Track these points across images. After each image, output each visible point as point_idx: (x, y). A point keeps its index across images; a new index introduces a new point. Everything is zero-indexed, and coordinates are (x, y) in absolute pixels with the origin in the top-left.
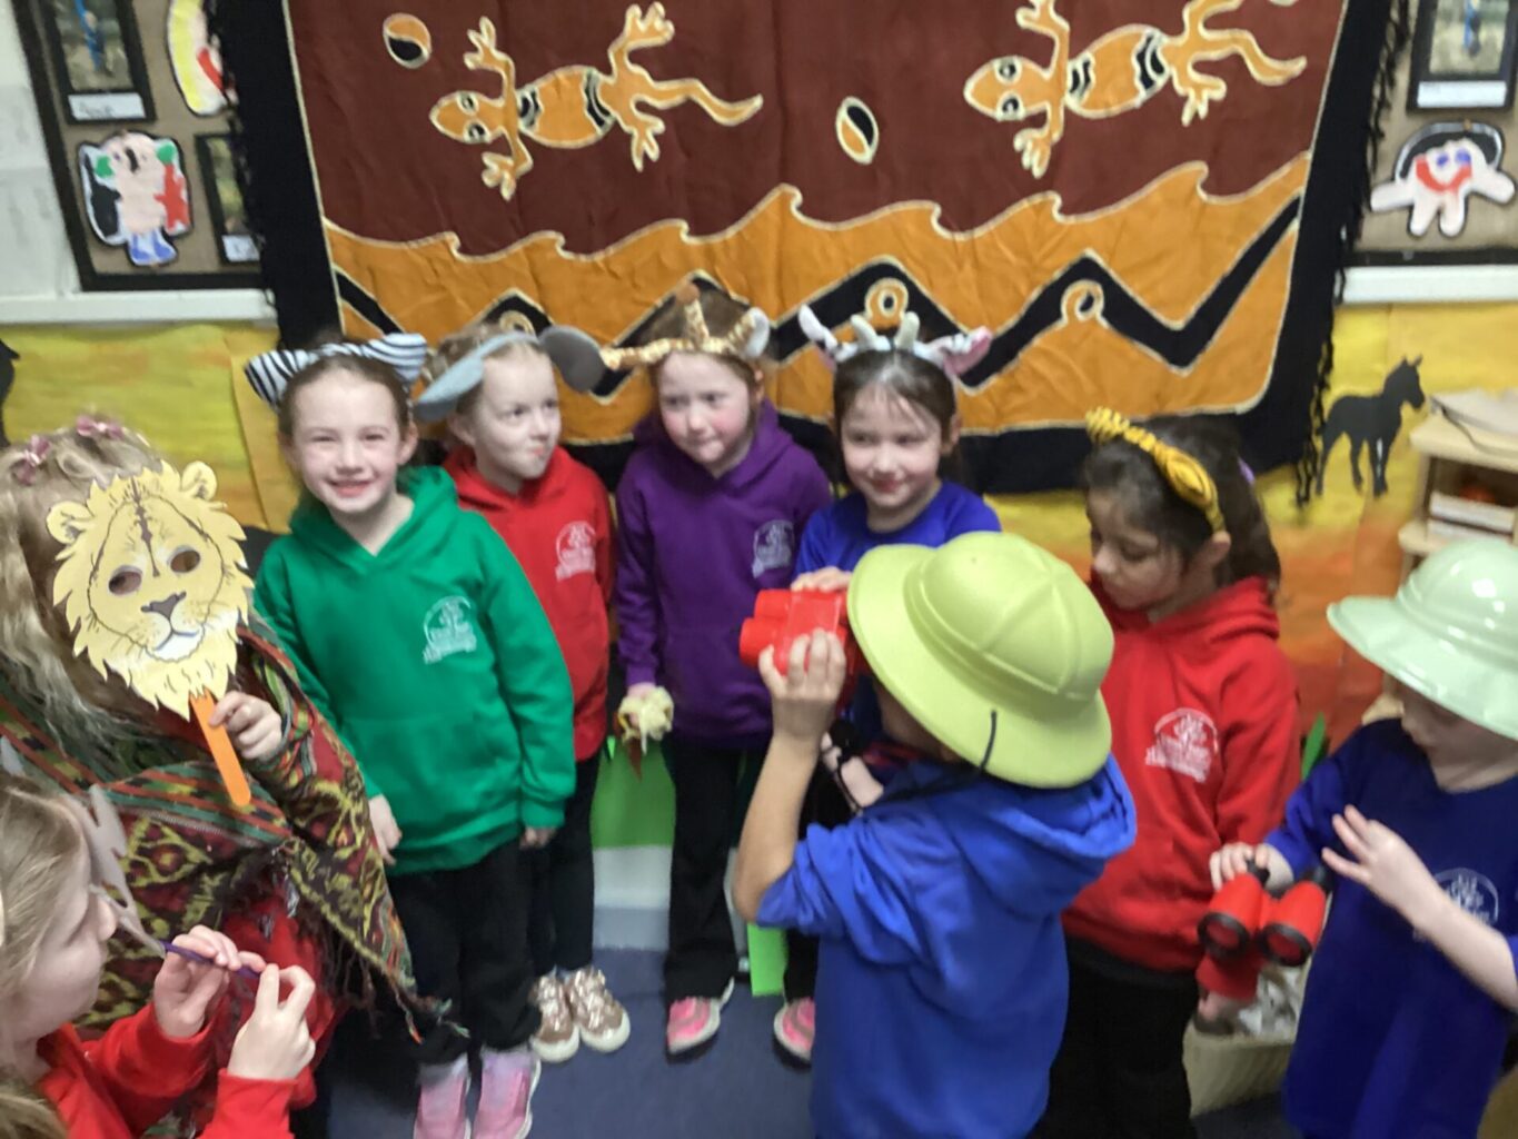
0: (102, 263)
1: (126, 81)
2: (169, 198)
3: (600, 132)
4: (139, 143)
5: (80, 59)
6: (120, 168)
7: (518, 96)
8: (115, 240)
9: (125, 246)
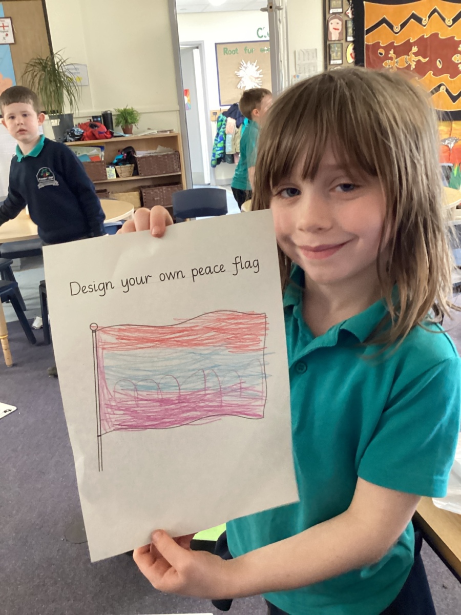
1: (340, 57)
3: (407, 65)
5: (333, 55)
7: (396, 60)
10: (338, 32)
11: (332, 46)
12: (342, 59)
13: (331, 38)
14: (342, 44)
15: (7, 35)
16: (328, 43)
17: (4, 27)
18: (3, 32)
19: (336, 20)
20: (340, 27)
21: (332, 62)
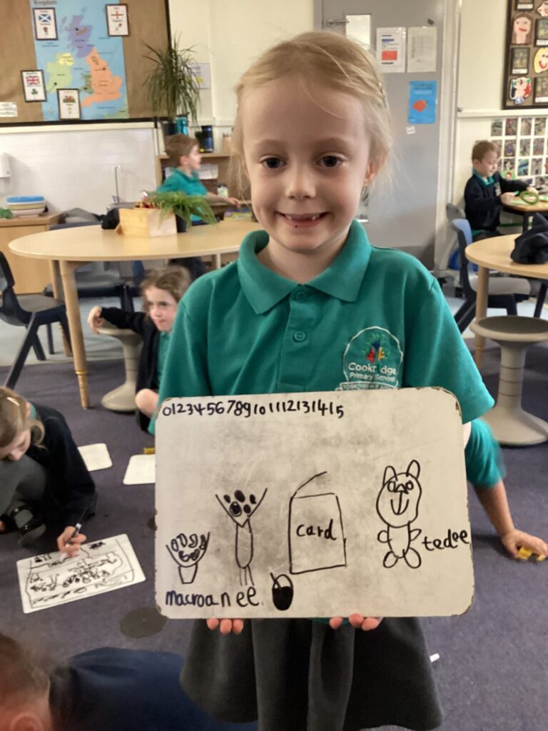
0: (509, 104)
1: (525, 66)
2: (527, 90)
4: (524, 79)
5: (517, 62)
6: (518, 84)
8: (513, 98)
9: (514, 100)
10: (524, 34)
11: (516, 51)
12: (527, 67)
13: (515, 40)
14: (529, 49)
15: (120, 25)
16: (511, 47)
17: (117, 15)
18: (117, 21)
19: (524, 19)
20: (528, 27)
21: (514, 71)
